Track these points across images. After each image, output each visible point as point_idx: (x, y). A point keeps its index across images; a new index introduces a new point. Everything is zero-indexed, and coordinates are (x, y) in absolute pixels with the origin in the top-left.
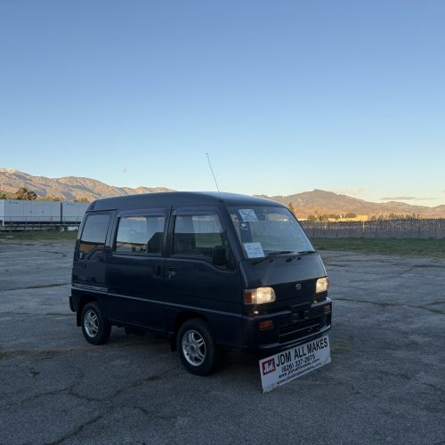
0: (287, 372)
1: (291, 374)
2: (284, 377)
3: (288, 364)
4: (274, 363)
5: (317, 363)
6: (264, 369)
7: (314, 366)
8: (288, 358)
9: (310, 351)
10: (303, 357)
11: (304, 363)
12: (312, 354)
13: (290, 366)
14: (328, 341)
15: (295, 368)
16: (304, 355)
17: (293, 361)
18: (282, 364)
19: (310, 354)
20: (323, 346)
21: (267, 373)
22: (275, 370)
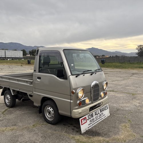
0: (92, 122)
1: (94, 123)
2: (91, 125)
3: (92, 118)
4: (86, 119)
5: (104, 116)
6: (82, 122)
7: (103, 118)
8: (92, 116)
10: (98, 115)
11: (99, 117)
14: (108, 107)
15: (95, 120)
16: (99, 113)
17: (94, 117)
18: (90, 119)
19: (101, 113)
20: (106, 109)
21: (83, 124)
22: (87, 122)
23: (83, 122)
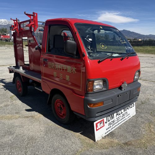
0: (111, 125)
1: (114, 126)
2: (110, 129)
3: (112, 120)
4: (103, 122)
5: (128, 116)
6: (97, 127)
7: (127, 118)
8: (113, 117)
9: (125, 111)
10: (121, 115)
11: (121, 118)
12: (126, 112)
13: (113, 122)
15: (116, 122)
16: (122, 113)
17: (115, 118)
18: (109, 121)
19: (125, 112)
20: (132, 106)
21: (99, 129)
22: (104, 126)
23: (99, 127)
